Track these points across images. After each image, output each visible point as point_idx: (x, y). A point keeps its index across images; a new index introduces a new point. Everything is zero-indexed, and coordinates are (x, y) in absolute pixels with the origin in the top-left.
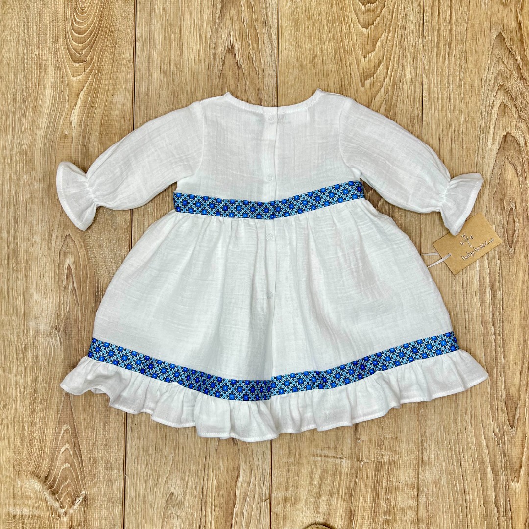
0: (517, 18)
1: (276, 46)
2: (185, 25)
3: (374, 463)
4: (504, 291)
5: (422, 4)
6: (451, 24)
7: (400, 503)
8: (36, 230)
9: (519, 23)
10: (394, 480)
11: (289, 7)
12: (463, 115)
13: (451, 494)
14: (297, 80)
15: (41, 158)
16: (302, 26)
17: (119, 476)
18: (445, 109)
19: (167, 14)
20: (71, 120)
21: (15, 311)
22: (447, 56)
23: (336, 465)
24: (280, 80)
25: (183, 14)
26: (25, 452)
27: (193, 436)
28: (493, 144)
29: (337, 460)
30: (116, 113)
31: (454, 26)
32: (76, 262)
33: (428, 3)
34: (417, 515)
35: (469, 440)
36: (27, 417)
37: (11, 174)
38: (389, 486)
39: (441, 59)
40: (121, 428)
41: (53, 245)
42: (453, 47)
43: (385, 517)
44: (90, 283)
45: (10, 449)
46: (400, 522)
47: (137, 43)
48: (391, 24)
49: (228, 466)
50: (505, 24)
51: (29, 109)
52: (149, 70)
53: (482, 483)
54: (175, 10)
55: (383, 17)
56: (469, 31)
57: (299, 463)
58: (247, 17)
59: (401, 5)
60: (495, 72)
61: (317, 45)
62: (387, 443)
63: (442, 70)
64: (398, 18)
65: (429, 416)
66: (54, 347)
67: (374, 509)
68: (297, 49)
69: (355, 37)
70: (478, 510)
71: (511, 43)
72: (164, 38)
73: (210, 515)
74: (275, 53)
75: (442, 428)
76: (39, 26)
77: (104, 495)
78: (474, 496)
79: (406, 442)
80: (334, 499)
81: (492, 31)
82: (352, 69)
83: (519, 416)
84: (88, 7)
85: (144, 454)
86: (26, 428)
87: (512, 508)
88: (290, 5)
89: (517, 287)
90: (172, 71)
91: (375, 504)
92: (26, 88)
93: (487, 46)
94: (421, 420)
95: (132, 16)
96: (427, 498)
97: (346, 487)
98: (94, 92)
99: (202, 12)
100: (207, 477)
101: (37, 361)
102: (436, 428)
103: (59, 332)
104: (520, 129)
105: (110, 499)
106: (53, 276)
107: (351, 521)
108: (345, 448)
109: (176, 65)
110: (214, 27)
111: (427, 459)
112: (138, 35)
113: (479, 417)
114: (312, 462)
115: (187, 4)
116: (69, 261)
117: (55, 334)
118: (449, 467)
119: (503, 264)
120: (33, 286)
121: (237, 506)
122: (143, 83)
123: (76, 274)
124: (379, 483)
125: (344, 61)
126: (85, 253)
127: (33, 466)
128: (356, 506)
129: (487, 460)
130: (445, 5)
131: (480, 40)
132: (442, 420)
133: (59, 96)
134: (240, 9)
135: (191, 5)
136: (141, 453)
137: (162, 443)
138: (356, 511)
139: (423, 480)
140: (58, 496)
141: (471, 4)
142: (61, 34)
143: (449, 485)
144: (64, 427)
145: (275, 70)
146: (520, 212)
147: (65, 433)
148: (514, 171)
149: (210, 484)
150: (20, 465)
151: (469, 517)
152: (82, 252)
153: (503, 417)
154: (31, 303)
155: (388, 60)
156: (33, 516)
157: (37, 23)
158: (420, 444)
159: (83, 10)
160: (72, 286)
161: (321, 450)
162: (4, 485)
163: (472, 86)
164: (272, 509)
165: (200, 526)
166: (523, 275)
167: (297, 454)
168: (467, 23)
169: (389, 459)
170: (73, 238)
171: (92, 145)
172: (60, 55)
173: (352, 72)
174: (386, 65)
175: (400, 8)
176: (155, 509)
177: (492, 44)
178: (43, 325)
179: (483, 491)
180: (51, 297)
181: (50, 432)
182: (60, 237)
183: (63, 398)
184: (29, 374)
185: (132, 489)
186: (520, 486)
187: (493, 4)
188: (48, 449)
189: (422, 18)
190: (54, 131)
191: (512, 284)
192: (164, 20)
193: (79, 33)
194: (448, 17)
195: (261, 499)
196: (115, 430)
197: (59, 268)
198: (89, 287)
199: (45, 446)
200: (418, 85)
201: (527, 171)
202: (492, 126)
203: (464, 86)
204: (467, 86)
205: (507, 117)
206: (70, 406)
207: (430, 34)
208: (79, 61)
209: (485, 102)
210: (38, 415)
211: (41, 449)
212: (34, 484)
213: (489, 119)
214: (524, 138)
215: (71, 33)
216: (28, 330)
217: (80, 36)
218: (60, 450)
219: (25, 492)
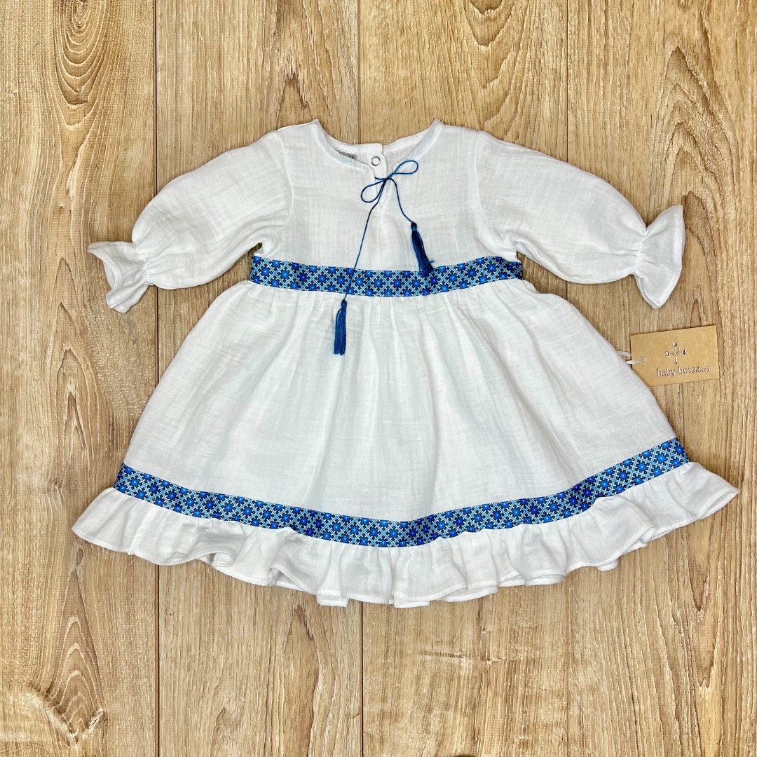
0: (702, 25)
1: (356, 74)
2: (225, 48)
3: (505, 662)
4: (686, 419)
5: (564, 8)
6: (607, 37)
7: (543, 718)
8: (23, 344)
9: (705, 33)
10: (535, 686)
11: (375, 16)
12: (625, 168)
13: (614, 704)
14: (387, 122)
15: (27, 242)
16: (393, 44)
17: (150, 686)
18: (600, 159)
19: (200, 31)
20: (67, 187)
22: (602, 84)
23: (452, 665)
24: (364, 123)
25: (222, 30)
26: (18, 656)
27: (252, 629)
29: (454, 659)
30: (130, 175)
31: (611, 39)
32: (80, 389)
33: (573, 6)
34: (567, 732)
35: (639, 628)
36: (19, 607)
38: (527, 694)
40: (151, 620)
41: (48, 365)
42: (610, 69)
43: (523, 737)
44: (101, 417)
46: (543, 743)
47: (159, 74)
48: (520, 38)
49: (302, 671)
50: (685, 35)
51: (8, 172)
52: (177, 112)
53: (657, 687)
54: (211, 25)
55: (508, 29)
56: (633, 46)
57: (401, 664)
58: (315, 33)
59: (534, 10)
60: (671, 106)
61: (415, 70)
62: (524, 634)
63: (595, 104)
64: (531, 30)
65: (582, 596)
66: (54, 508)
67: (507, 727)
68: (387, 78)
69: (469, 58)
70: (651, 725)
71: (694, 63)
72: (197, 66)
73: (277, 738)
74: (355, 84)
75: (600, 612)
76: (18, 52)
77: (129, 713)
78: (646, 706)
79: (550, 633)
80: (450, 714)
81: (666, 46)
82: (465, 105)
83: (709, 594)
84: (87, 24)
85: (184, 655)
86: (19, 622)
87: (700, 723)
88: (376, 14)
89: (705, 412)
90: (209, 114)
91: (508, 719)
93: (659, 67)
94: (572, 600)
95: (150, 36)
96: (580, 708)
97: (467, 697)
98: (99, 147)
99: (250, 27)
100: (272, 685)
101: (30, 529)
102: (591, 612)
103: (60, 487)
104: (707, 186)
105: (139, 720)
106: (49, 409)
107: (475, 744)
108: (464, 642)
109: (215, 105)
110: (268, 49)
111: (580, 656)
112: (160, 62)
113: (653, 596)
114: (419, 663)
115: (228, 16)
116: (70, 388)
117: (55, 490)
118: (611, 666)
120: (22, 424)
121: (315, 725)
122: (169, 131)
123: (81, 406)
124: (513, 690)
125: (455, 93)
126: (94, 376)
127: (30, 675)
128: (481, 723)
129: (664, 655)
130: (599, 9)
131: (649, 59)
132: (600, 602)
133: (49, 153)
134: (304, 22)
135: (235, 18)
136: (179, 654)
137: (209, 640)
138: (481, 729)
139: (575, 685)
140: (66, 716)
141: (635, 6)
142: (50, 64)
143: (611, 692)
144: (72, 620)
145: (357, 108)
146: (708, 305)
147: (73, 628)
148: (699, 248)
149: (276, 696)
150: (12, 673)
151: (639, 734)
152: (89, 375)
153: (687, 595)
154: (21, 447)
155: (518, 91)
156: (31, 743)
157: (15, 49)
158: (570, 635)
159: (79, 27)
160: (75, 423)
161: (430, 646)
163: (638, 125)
164: (364, 728)
165: (264, 754)
166: (713, 395)
167: (398, 651)
168: (630, 35)
169: (527, 657)
170: (76, 355)
171: (98, 222)
172: (49, 94)
173: (466, 110)
174: (514, 99)
175: (533, 15)
176: (201, 731)
177: (666, 64)
178: (37, 478)
179: (659, 698)
180: (47, 438)
181: (52, 627)
182: (56, 355)
183: (68, 580)
184: (21, 547)
185: (168, 704)
186: (710, 691)
187: (667, 6)
188: (49, 652)
189: (565, 29)
190: (45, 203)
191: (698, 409)
192: (196, 39)
193: (76, 62)
194: (602, 27)
195: (348, 716)
196: (142, 622)
197: (57, 398)
198: (101, 423)
199: (45, 647)
200: (561, 127)
201: (718, 246)
202: (668, 184)
203: (627, 127)
204: (631, 126)
205: (689, 169)
206: (79, 590)
207: (577, 51)
208: (77, 102)
209: (657, 149)
210: (35, 604)
211: (40, 651)
212: (31, 700)
213: (663, 173)
214: (713, 199)
215: (65, 62)
216: (16, 486)
217: (77, 65)
218: (65, 651)
219: (20, 711)
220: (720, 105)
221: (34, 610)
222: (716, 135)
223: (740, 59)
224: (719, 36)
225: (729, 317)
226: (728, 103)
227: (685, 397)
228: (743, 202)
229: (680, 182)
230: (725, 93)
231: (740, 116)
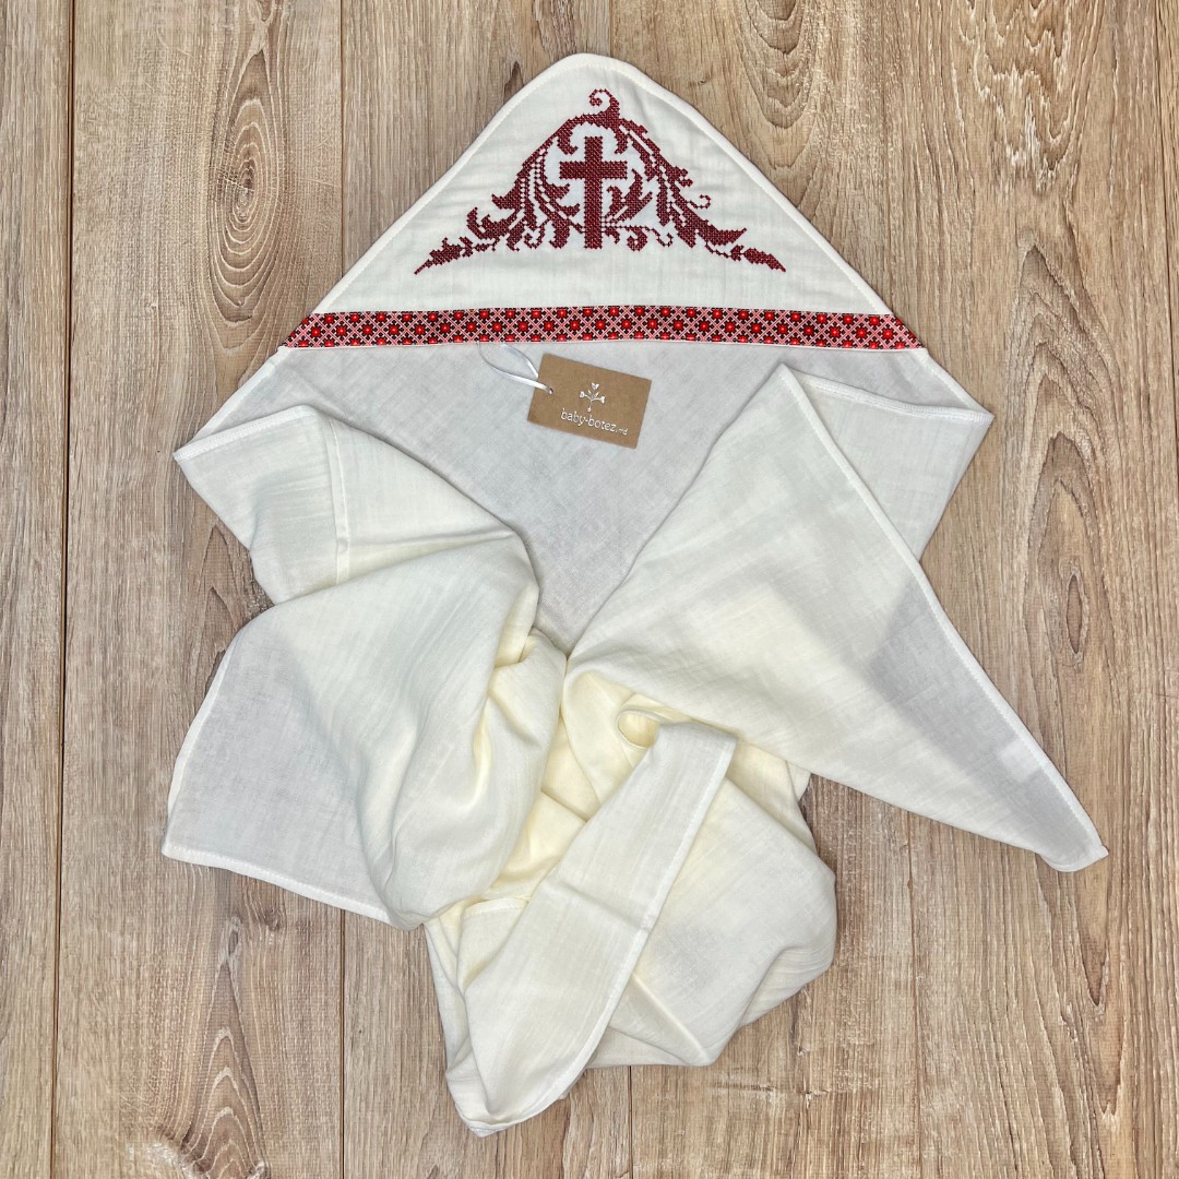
0: (1065, 218)
4: (1068, 737)
6: (941, 233)
9: (1070, 228)
10: (874, 1129)
13: (985, 1141)
17: (333, 1127)
21: (118, 806)
22: (937, 292)
26: (143, 1088)
28: (1032, 456)
31: (947, 236)
35: (1015, 1031)
36: (146, 1016)
37: (107, 539)
38: (862, 1142)
39: (925, 299)
40: (335, 1032)
42: (948, 274)
45: (111, 1083)
50: (1044, 230)
51: (142, 410)
53: (1043, 1115)
56: (976, 245)
60: (1030, 320)
62: (856, 1055)
63: (929, 318)
64: (843, 235)
65: (935, 987)
70: (1038, 1170)
71: (1057, 266)
75: (961, 1010)
76: (159, 253)
77: (303, 1167)
78: (1030, 1143)
79: (893, 1052)
80: (756, 1172)
81: (1019, 244)
83: (1110, 981)
86: (144, 1038)
87: (1105, 1165)
89: (1093, 727)
92: (136, 372)
93: (1012, 272)
94: (920, 994)
96: (938, 1150)
101: (164, 903)
102: (949, 1010)
104: (1081, 426)
108: (773, 1069)
111: (934, 1073)
113: (1032, 985)
119: (1063, 685)
127: (160, 1116)
129: (1052, 1069)
130: (929, 197)
131: (998, 261)
132: (960, 993)
133: (199, 385)
136: (372, 1090)
139: (929, 1114)
140: (211, 1174)
141: (977, 194)
142: (201, 268)
144: (221, 1034)
146: (1090, 583)
147: (223, 1045)
148: (1074, 506)
150: (133, 1114)
153: (1079, 983)
157: (155, 249)
158: (920, 1043)
159: (242, 221)
162: (101, 1158)
163: (987, 347)
166: (1103, 705)
168: (972, 230)
169: (862, 1088)
172: (200, 308)
177: (1021, 267)
179: (1048, 1132)
181: (192, 1045)
182: (205, 658)
183: (216, 976)
184: (149, 930)
186: (1118, 1120)
187: (1019, 194)
188: (188, 1079)
191: (1083, 723)
194: (935, 219)
196: (321, 1035)
199: (182, 1074)
201: (1099, 504)
202: (1029, 422)
203: (973, 348)
204: (977, 347)
205: (1056, 403)
206: (232, 991)
207: (902, 252)
208: (238, 318)
209: (1012, 378)
210: (168, 1011)
211: (175, 1080)
212: (161, 1153)
213: (1022, 409)
214: (1090, 441)
215: (222, 265)
216: (144, 844)
217: (238, 270)
218: (211, 1080)
219: (145, 1169)
220: (1093, 321)
221: (167, 1021)
222: (1090, 358)
223: (1117, 262)
224: (1088, 231)
225: (1119, 598)
226: (1104, 318)
227: (1065, 708)
228: (1130, 446)
229: (1045, 421)
230: (1098, 305)
231: (1121, 335)
